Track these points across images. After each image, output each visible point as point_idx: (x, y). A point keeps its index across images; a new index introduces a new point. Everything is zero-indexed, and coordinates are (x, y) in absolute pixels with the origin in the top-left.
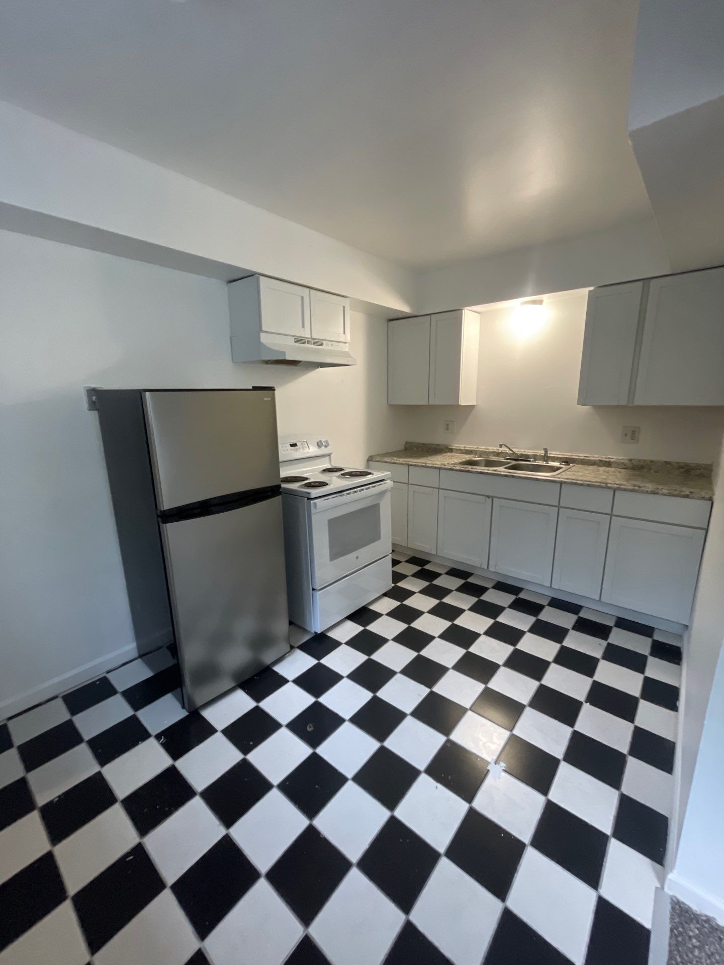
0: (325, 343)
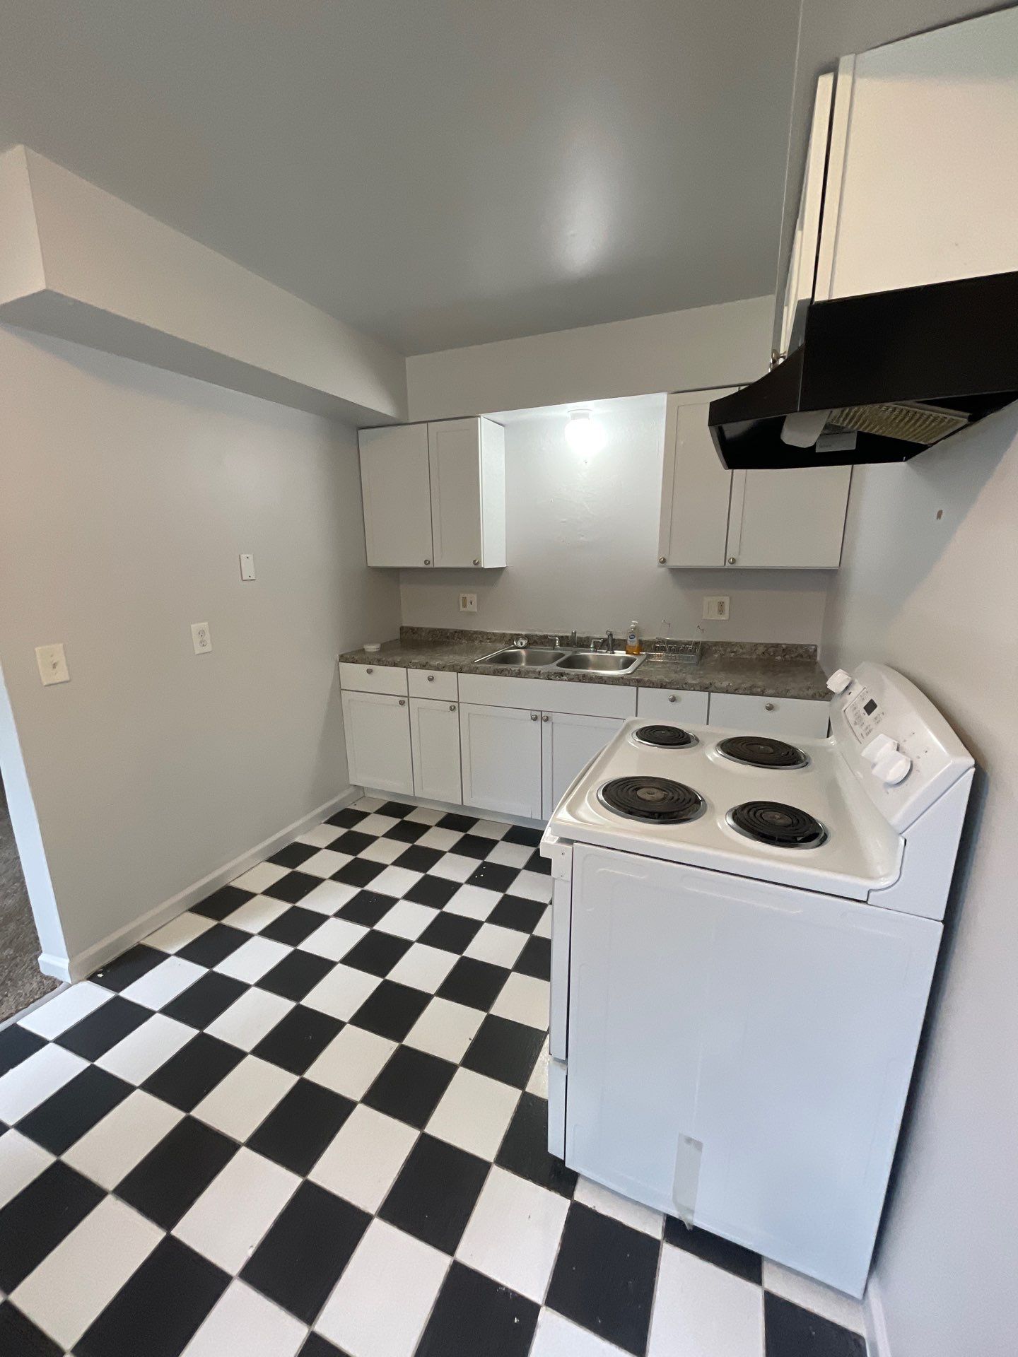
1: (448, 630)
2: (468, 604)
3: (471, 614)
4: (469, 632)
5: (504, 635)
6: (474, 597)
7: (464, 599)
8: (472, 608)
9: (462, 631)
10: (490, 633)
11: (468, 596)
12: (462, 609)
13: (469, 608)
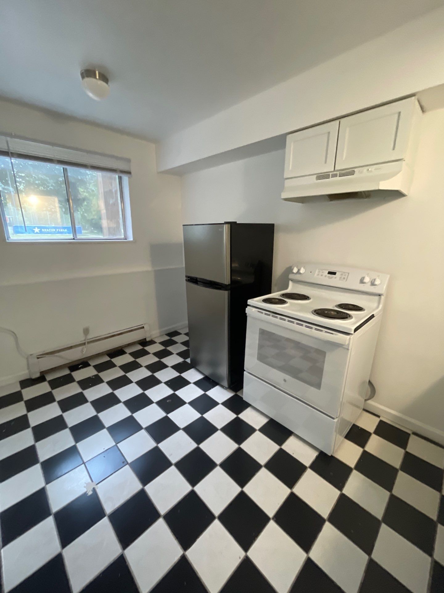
0: (356, 170)
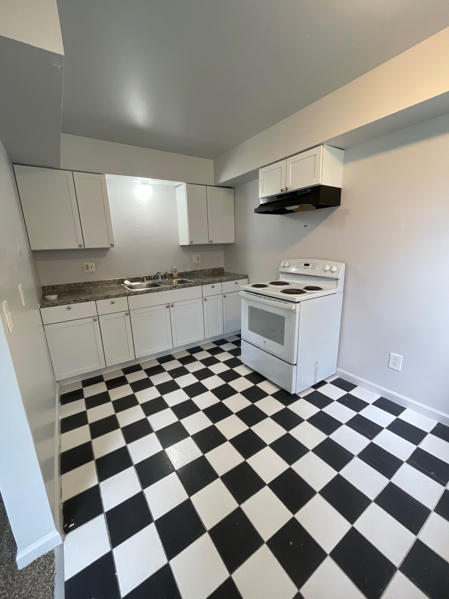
1: (79, 283)
2: (90, 267)
3: (92, 273)
4: (94, 282)
5: (115, 280)
6: (93, 264)
7: (87, 266)
8: (94, 269)
9: (89, 282)
10: (107, 281)
11: (90, 264)
12: (86, 271)
13: (91, 270)
